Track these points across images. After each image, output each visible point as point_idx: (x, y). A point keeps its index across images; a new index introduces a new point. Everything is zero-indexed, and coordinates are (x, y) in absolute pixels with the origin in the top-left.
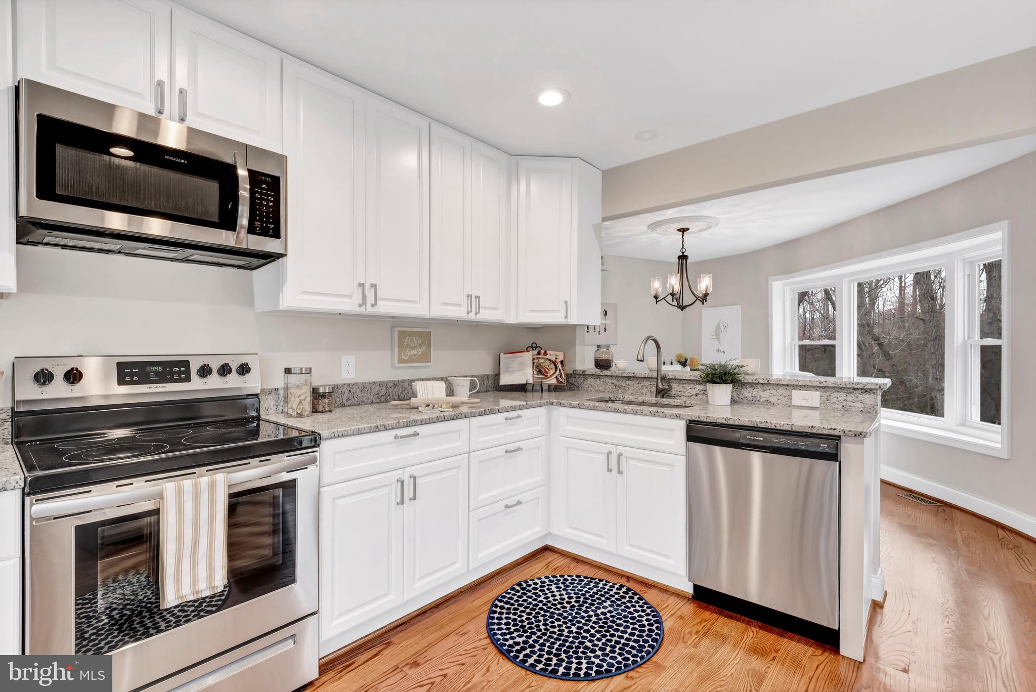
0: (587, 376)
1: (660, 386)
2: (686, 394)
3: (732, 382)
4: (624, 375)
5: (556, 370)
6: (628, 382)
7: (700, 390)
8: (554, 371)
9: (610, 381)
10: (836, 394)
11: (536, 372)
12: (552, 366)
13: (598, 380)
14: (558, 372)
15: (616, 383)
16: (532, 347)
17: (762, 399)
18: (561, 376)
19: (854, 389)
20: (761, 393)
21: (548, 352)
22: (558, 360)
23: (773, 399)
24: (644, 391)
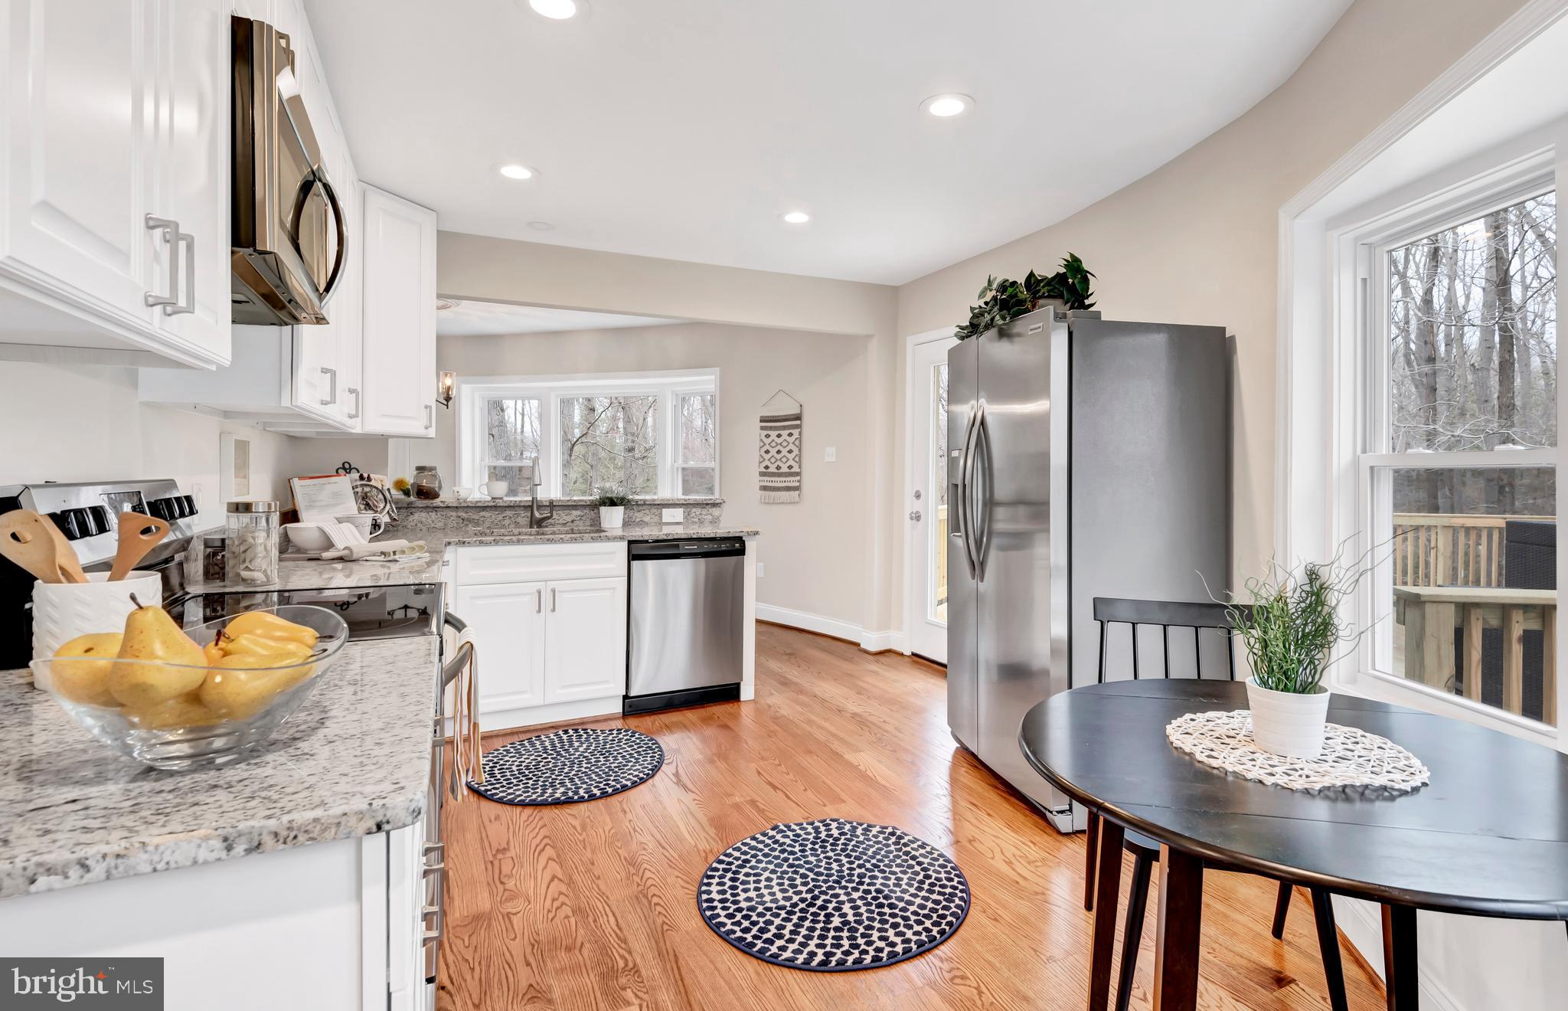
0: (414, 510)
1: (537, 514)
2: (560, 521)
3: (621, 504)
4: (478, 505)
5: (386, 502)
6: (482, 514)
7: (577, 516)
8: (384, 504)
9: (454, 514)
10: (694, 510)
11: (362, 507)
12: (381, 496)
13: (433, 515)
14: (388, 505)
15: (463, 515)
16: (344, 468)
17: (638, 520)
18: (393, 511)
19: (707, 504)
20: (637, 514)
21: (372, 476)
22: (385, 488)
23: (647, 519)
24: (507, 522)
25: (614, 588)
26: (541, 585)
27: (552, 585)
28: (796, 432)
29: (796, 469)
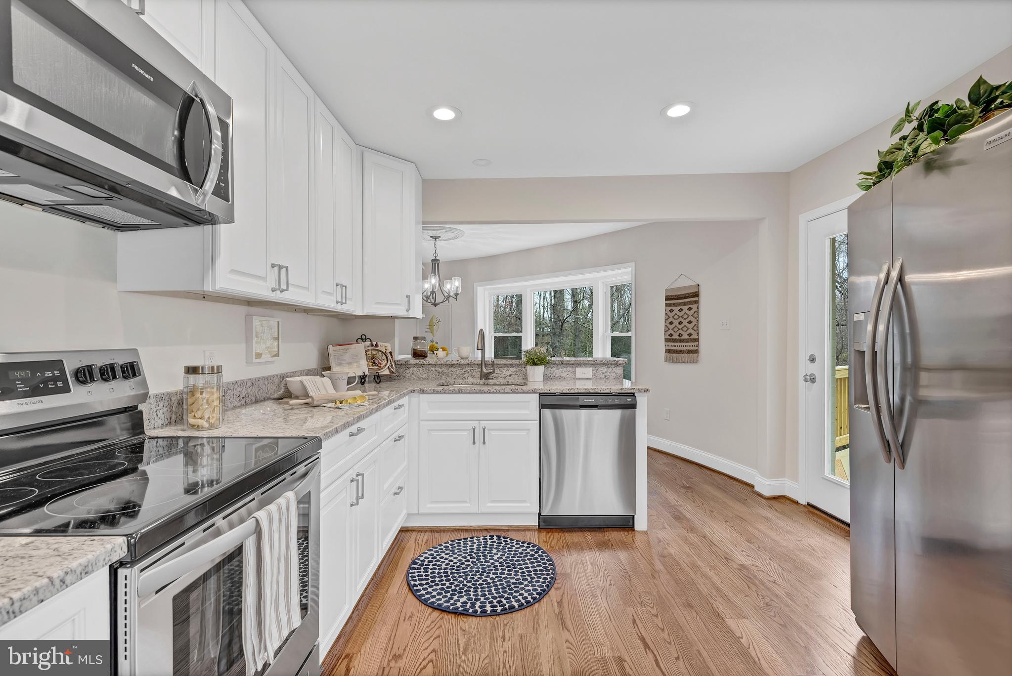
0: (409, 366)
1: (484, 370)
2: (502, 375)
3: (542, 364)
4: (448, 363)
5: (387, 361)
6: (450, 369)
7: (513, 372)
8: (386, 362)
9: (433, 369)
10: (601, 369)
11: (371, 364)
12: (384, 357)
13: (421, 369)
14: (389, 362)
15: (440, 370)
16: (362, 339)
17: (557, 375)
18: (392, 367)
19: (611, 364)
20: (557, 371)
21: (378, 343)
22: (388, 351)
23: (564, 375)
24: (466, 375)
25: (529, 430)
26: (475, 424)
27: (483, 424)
28: (694, 307)
29: (694, 336)
